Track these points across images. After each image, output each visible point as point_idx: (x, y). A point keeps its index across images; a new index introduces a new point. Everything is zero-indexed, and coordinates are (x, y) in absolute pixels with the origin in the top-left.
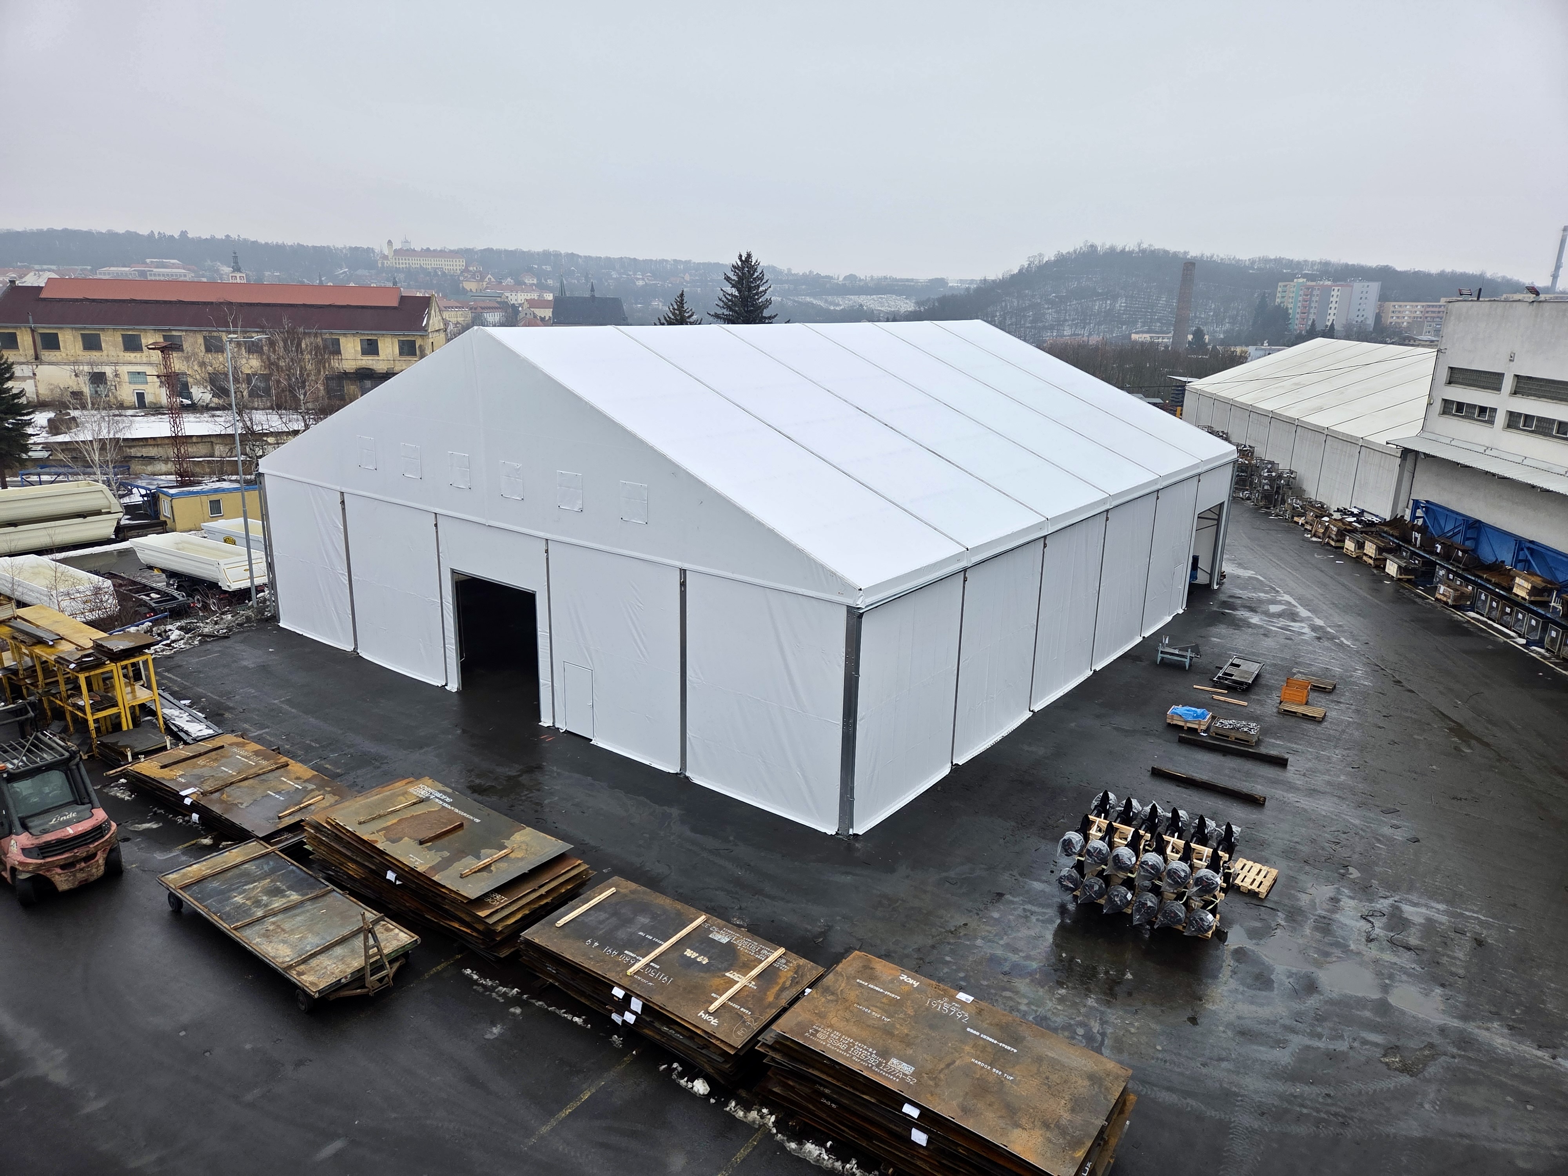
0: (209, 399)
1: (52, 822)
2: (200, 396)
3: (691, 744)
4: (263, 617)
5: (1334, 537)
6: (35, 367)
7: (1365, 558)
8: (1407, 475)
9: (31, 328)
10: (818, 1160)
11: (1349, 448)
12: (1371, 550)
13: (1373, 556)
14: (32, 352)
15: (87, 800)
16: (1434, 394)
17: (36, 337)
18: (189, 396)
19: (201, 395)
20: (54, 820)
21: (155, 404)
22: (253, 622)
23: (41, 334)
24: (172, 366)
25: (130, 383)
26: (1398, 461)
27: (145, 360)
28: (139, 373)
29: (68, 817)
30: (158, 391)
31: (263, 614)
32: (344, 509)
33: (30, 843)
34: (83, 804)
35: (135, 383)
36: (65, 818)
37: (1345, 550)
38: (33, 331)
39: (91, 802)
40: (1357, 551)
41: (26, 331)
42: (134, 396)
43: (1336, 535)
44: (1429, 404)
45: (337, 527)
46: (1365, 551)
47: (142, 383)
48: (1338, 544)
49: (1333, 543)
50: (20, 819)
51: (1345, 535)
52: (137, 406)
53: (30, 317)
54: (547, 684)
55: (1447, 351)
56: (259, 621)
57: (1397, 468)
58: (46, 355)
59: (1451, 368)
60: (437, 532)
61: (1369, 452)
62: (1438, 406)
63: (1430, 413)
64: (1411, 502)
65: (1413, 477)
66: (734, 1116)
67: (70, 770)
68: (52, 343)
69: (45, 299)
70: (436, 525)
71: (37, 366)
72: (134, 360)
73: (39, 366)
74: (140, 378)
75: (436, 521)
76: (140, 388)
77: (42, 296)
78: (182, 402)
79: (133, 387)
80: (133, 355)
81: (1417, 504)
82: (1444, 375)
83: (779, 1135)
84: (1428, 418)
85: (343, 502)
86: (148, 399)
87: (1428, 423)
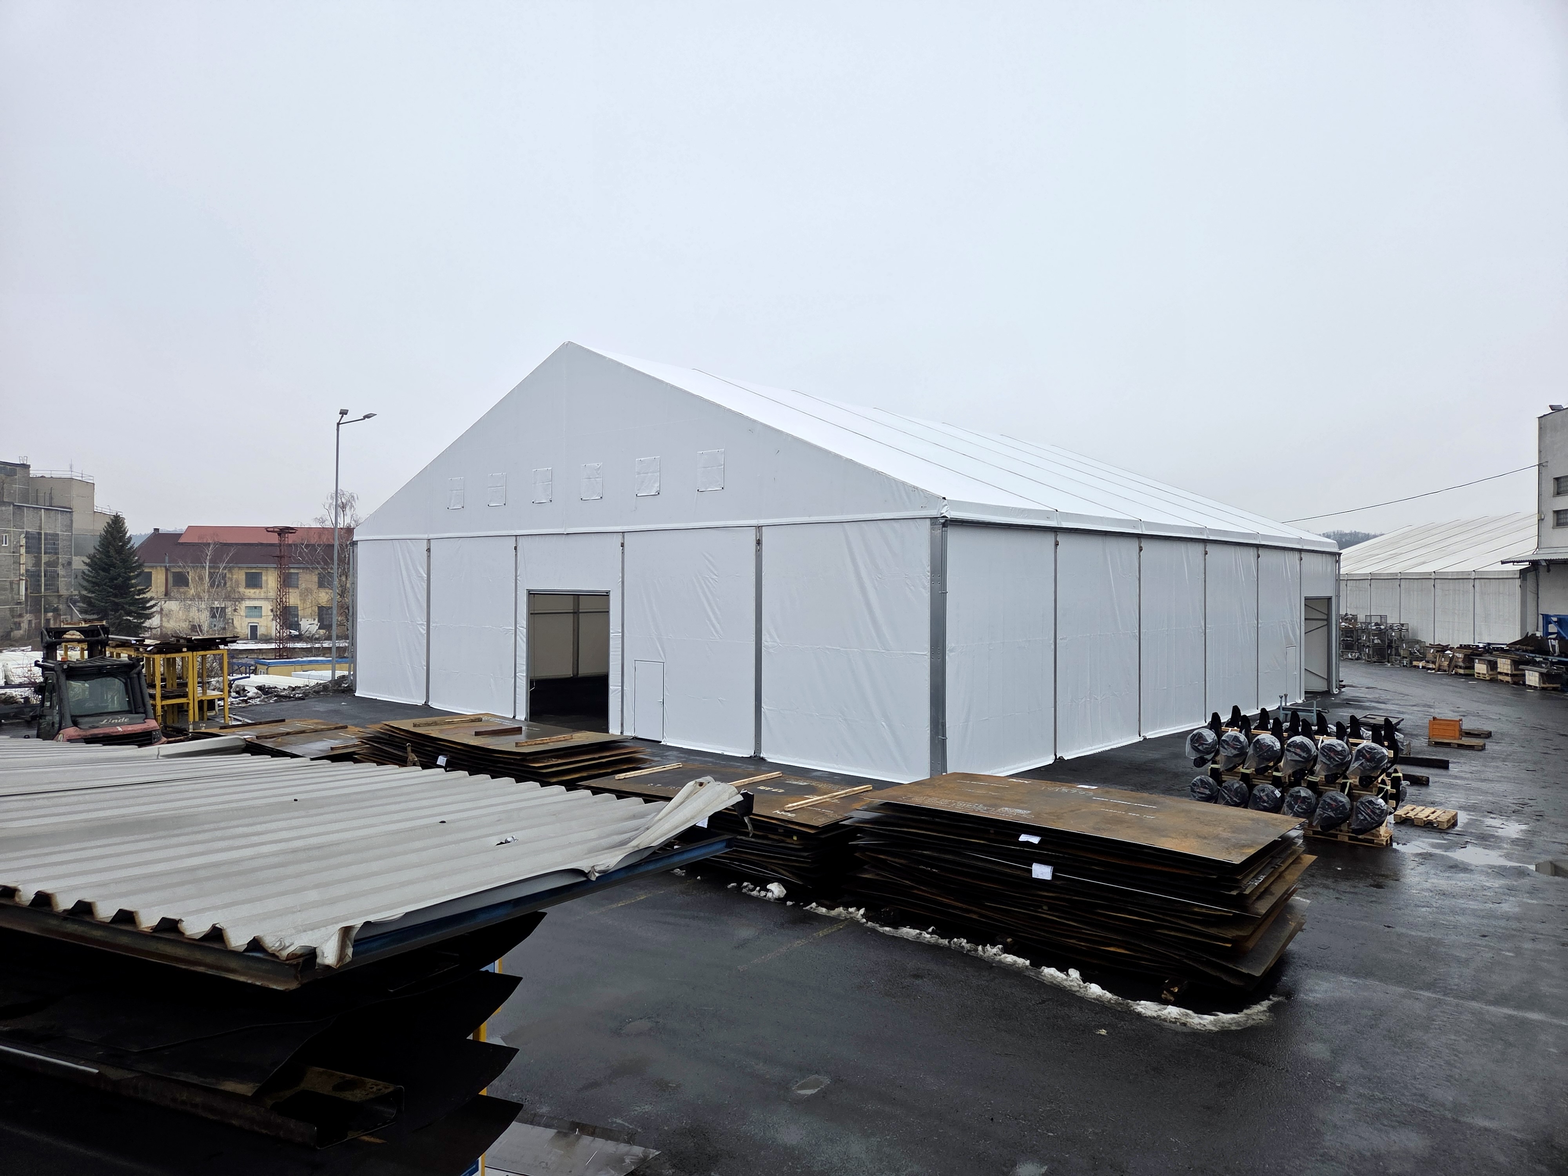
0: (315, 630)
1: (104, 722)
2: (307, 627)
3: (766, 718)
4: (340, 688)
5: (1461, 664)
6: (163, 602)
7: (1500, 677)
8: (1531, 598)
9: (166, 567)
10: (918, 938)
11: (1461, 585)
12: (1506, 667)
13: (1509, 672)
14: (163, 589)
15: (141, 710)
16: (1543, 509)
17: (169, 576)
18: (297, 626)
19: (309, 626)
20: (106, 721)
21: (266, 636)
22: (329, 691)
23: (173, 572)
24: (287, 601)
25: (246, 617)
26: (1518, 582)
27: (263, 595)
28: (256, 607)
29: (119, 721)
30: (270, 624)
31: (340, 686)
32: (429, 557)
33: (77, 734)
34: (137, 713)
35: (251, 617)
36: (116, 721)
37: (1476, 675)
38: (167, 570)
39: (145, 712)
40: (1490, 673)
41: (161, 570)
42: (248, 629)
43: (1464, 661)
44: (1540, 520)
45: (422, 577)
46: (1499, 670)
47: (256, 617)
48: (1468, 672)
49: (1461, 671)
50: (72, 716)
51: (1473, 661)
52: (249, 638)
53: (167, 558)
54: (618, 689)
55: (1549, 464)
56: (335, 691)
57: (1518, 590)
58: (174, 592)
59: (1557, 479)
60: (516, 555)
61: (1485, 583)
62: (1550, 519)
63: (1543, 530)
64: (1541, 617)
65: (1538, 598)
66: (816, 913)
67: (131, 679)
68: (181, 580)
69: (182, 544)
70: (516, 548)
71: (165, 602)
72: (253, 596)
73: (167, 602)
74: (256, 613)
75: (516, 544)
76: (255, 621)
77: (181, 541)
78: (290, 633)
79: (249, 620)
80: (252, 591)
81: (1547, 619)
82: (1550, 487)
83: (869, 923)
84: (1542, 533)
85: (429, 550)
86: (261, 631)
87: (1543, 539)
